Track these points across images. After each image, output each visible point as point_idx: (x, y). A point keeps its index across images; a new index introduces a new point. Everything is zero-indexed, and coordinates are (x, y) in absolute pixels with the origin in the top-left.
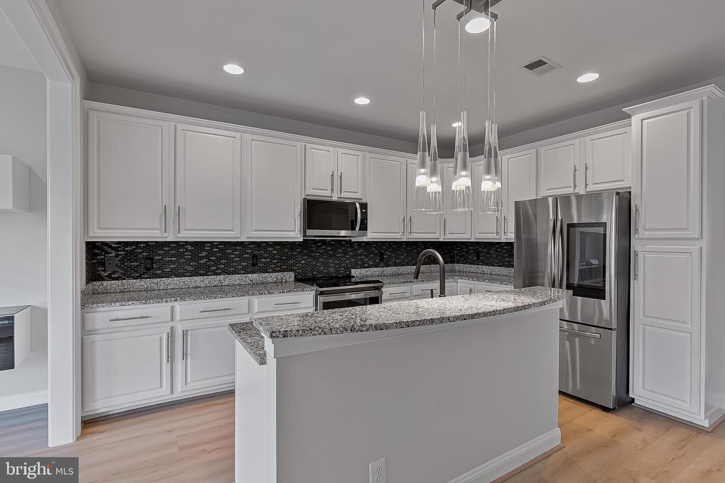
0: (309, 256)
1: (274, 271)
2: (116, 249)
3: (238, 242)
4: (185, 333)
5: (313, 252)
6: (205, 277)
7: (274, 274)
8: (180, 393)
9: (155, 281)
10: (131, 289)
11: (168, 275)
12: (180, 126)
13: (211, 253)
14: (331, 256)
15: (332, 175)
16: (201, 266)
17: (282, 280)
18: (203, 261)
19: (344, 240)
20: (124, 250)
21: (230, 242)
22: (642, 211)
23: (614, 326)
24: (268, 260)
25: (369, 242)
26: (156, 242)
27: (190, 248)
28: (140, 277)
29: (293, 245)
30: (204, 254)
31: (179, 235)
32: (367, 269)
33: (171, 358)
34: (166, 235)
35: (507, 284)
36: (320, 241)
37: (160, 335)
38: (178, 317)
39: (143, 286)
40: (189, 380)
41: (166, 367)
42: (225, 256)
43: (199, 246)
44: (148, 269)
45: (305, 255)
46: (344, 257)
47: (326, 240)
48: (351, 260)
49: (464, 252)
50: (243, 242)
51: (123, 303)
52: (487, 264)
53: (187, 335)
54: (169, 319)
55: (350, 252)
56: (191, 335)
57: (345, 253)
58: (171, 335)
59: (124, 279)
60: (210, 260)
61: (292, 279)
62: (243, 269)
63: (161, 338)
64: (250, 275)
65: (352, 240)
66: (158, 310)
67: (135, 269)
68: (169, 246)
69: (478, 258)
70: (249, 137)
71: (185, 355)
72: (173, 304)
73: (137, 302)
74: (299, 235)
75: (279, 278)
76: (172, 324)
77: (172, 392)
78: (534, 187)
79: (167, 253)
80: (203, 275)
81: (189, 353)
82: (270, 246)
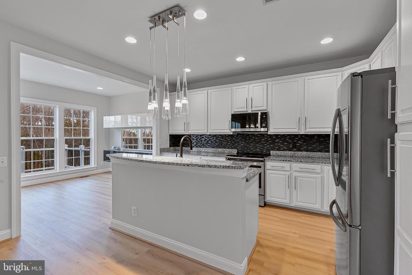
0: (246, 142)
1: (229, 148)
5: (247, 140)
7: (228, 149)
14: (257, 143)
15: (247, 100)
17: (231, 153)
32: (281, 152)
36: (251, 134)
45: (243, 141)
46: (266, 143)
47: (255, 134)
48: (271, 146)
55: (270, 140)
57: (267, 141)
62: (216, 146)
64: (218, 149)
70: (210, 92)
74: (230, 132)
75: (230, 151)
82: (226, 137)
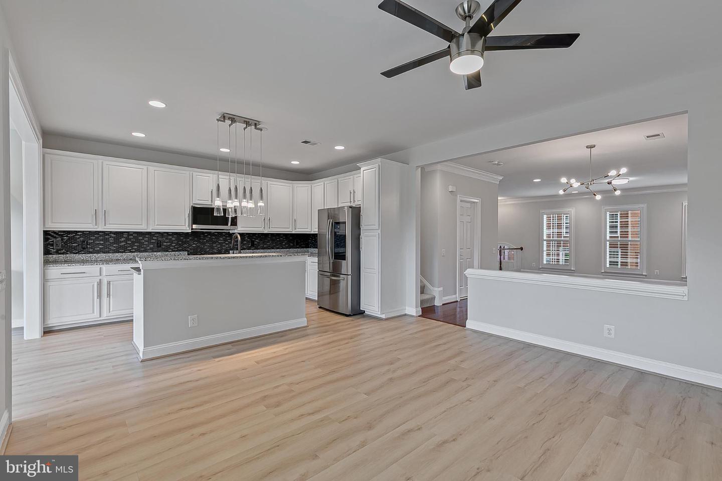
0: (199, 242)
1: (173, 251)
2: (62, 236)
3: (147, 232)
4: (109, 283)
5: (201, 239)
6: (124, 254)
7: (173, 253)
8: (106, 316)
9: (89, 255)
10: (72, 260)
11: (98, 252)
12: (105, 163)
13: (127, 239)
14: (215, 242)
15: (212, 192)
16: (121, 247)
18: (123, 244)
19: (225, 232)
20: (68, 237)
21: (142, 232)
22: (363, 217)
23: (350, 273)
24: (168, 244)
25: (243, 233)
26: (89, 232)
27: (113, 235)
28: (78, 253)
29: (186, 235)
30: (123, 239)
31: (105, 227)
33: (100, 296)
34: (96, 227)
37: (93, 284)
38: (104, 273)
39: (80, 258)
40: (111, 310)
41: (96, 301)
42: (138, 241)
43: (119, 234)
44: (84, 248)
45: (196, 241)
46: (224, 243)
48: (230, 245)
50: (151, 232)
51: (69, 265)
53: (110, 283)
54: (99, 275)
55: (228, 239)
56: (113, 284)
57: (225, 240)
58: (100, 284)
59: (68, 254)
60: (127, 243)
62: (151, 249)
63: (93, 285)
64: (155, 253)
65: (231, 232)
66: (92, 269)
67: (75, 248)
68: (98, 234)
70: (151, 169)
71: (109, 295)
72: (101, 266)
73: (78, 264)
74: (188, 229)
75: (177, 255)
76: (100, 277)
77: (100, 317)
78: (336, 201)
79: (97, 239)
80: (122, 252)
81: (111, 294)
82: (170, 235)
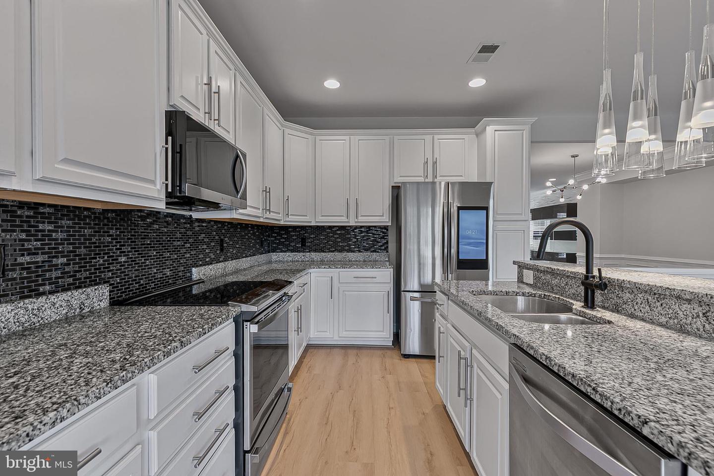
7: (62, 296)
17: (82, 310)
35: (380, 268)
49: (284, 238)
52: (315, 251)
61: (105, 304)
65: (194, 217)
69: (303, 244)
75: (75, 304)
